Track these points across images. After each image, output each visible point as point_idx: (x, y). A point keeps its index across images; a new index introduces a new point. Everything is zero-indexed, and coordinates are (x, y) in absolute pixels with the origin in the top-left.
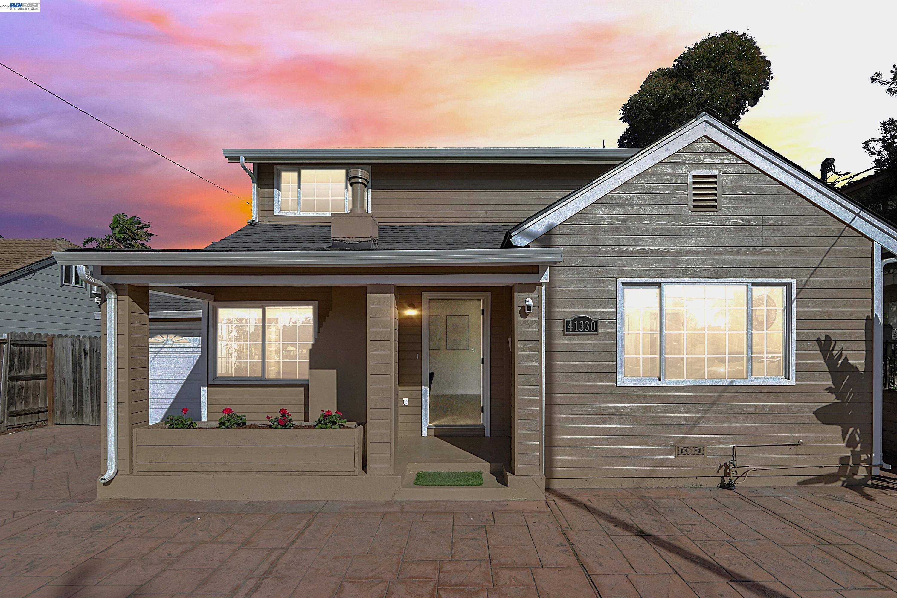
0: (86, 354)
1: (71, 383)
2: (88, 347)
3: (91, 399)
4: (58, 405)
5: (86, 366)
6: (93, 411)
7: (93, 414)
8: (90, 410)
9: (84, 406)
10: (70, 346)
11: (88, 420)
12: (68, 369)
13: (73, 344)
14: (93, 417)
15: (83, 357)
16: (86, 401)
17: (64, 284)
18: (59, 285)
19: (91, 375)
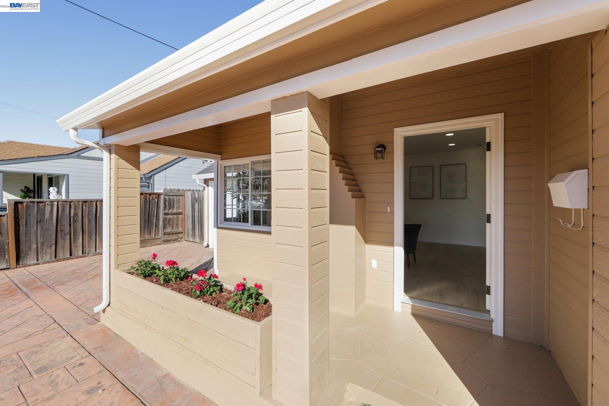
0: (196, 201)
1: (191, 217)
2: (197, 197)
3: (198, 228)
4: (186, 230)
5: (196, 208)
6: (199, 235)
7: (199, 237)
8: (198, 234)
9: (196, 231)
10: (190, 196)
11: (197, 240)
12: (190, 209)
13: (191, 195)
14: (199, 238)
15: (195, 202)
16: (196, 228)
17: (204, 162)
18: (202, 163)
19: (198, 213)
